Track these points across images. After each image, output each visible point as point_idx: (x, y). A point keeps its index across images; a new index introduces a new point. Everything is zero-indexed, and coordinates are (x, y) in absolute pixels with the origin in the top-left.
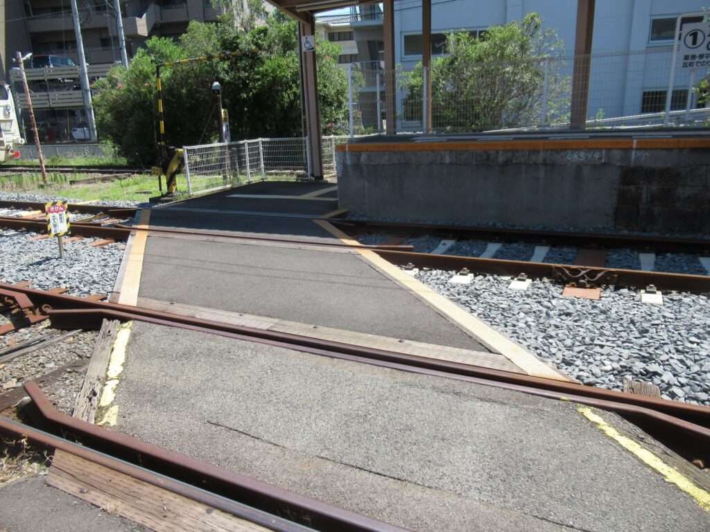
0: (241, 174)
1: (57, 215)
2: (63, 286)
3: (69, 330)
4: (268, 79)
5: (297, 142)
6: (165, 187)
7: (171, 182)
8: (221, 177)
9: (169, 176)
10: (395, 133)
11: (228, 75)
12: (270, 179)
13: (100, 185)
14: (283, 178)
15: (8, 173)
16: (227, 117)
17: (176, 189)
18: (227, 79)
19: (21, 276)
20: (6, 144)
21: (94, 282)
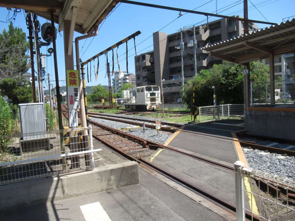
0: (221, 116)
1: (158, 124)
2: (155, 142)
3: (152, 150)
4: (239, 82)
5: (241, 106)
6: (193, 120)
7: (195, 118)
8: (213, 117)
9: (195, 116)
10: (275, 104)
11: (225, 81)
12: (231, 118)
13: (178, 118)
14: (236, 118)
15: (155, 113)
16: (216, 97)
17: (196, 120)
18: (224, 83)
19: (148, 138)
20: (157, 104)
21: (162, 142)
